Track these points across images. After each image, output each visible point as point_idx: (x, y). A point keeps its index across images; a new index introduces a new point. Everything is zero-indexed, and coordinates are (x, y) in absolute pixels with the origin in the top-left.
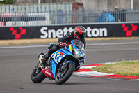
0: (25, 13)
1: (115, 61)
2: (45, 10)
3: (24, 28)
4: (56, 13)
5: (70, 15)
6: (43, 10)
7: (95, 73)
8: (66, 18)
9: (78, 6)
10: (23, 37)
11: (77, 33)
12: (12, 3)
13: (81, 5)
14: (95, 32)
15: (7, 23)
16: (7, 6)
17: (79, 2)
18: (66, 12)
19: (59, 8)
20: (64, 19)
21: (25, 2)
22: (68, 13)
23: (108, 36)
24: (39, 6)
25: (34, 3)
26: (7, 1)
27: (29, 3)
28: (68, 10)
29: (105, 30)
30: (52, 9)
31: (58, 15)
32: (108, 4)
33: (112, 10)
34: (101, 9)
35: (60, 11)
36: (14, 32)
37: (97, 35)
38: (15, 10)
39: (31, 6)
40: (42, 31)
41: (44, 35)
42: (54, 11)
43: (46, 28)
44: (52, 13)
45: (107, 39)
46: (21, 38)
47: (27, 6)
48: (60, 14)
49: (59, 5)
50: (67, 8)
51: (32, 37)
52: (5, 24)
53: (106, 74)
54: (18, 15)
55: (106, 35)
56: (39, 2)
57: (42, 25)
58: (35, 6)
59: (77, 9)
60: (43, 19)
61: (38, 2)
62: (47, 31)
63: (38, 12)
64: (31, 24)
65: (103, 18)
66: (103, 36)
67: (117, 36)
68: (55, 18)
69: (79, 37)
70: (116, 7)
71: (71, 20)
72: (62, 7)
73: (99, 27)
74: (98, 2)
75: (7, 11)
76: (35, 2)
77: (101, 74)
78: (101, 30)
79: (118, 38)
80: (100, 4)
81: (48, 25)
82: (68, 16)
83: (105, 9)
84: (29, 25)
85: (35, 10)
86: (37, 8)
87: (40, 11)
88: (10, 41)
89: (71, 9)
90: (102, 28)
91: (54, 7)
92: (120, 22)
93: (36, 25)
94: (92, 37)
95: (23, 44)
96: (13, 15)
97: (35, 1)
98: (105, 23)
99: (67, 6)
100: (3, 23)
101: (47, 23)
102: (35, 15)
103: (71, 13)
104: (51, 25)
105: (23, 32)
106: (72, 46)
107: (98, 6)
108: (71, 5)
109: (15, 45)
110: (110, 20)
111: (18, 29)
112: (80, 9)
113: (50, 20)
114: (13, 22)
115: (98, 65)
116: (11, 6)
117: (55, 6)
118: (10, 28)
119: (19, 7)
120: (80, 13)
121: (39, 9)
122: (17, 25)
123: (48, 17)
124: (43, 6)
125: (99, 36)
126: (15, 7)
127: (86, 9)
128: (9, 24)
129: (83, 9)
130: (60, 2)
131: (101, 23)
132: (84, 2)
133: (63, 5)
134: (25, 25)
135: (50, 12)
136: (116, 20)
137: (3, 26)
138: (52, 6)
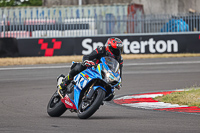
0: (60, 19)
1: (189, 87)
2: (88, 15)
3: (58, 39)
4: (104, 19)
5: (124, 21)
6: (86, 14)
7: (161, 105)
8: (119, 26)
9: (135, 8)
10: (57, 53)
11: (110, 47)
12: (40, 5)
13: (141, 7)
14: (161, 46)
15: (33, 33)
16: (34, 9)
17: (138, 3)
18: (119, 17)
19: (109, 12)
20: (116, 26)
21: (60, 3)
22: (121, 19)
23: (179, 52)
24: (80, 9)
25: (72, 4)
26: (34, 2)
27: (66, 5)
28: (121, 14)
29: (175, 43)
30: (98, 13)
31: (107, 22)
32: (179, 6)
33: (184, 14)
34: (168, 12)
35: (110, 15)
36: (44, 46)
37: (163, 50)
38: (46, 15)
39: (68, 8)
40: (84, 44)
41: (87, 50)
42: (101, 16)
43: (90, 41)
44: (98, 19)
45: (178, 55)
46: (54, 55)
47: (63, 9)
48: (111, 20)
49: (109, 7)
50: (120, 11)
51: (70, 54)
52: (31, 35)
53: (177, 106)
54: (50, 21)
55: (176, 49)
56: (80, 3)
57: (84, 35)
58: (74, 9)
59: (135, 12)
60: (86, 27)
61: (78, 3)
62: (91, 44)
63: (78, 17)
64: (68, 34)
65: (171, 25)
66: (173, 52)
67: (191, 52)
68: (103, 26)
69: (113, 52)
70: (191, 10)
71: (125, 28)
72: (112, 10)
73: (166, 38)
74: (165, 2)
75: (34, 15)
76: (73, 2)
77: (169, 106)
78: (169, 43)
79: (194, 55)
80: (168, 6)
81: (93, 35)
82: (122, 23)
83: (175, 13)
84: (66, 36)
85: (75, 15)
86: (77, 12)
87: (81, 16)
88: (39, 59)
89: (126, 13)
90: (171, 40)
91: (101, 9)
92: (196, 32)
93: (75, 36)
94: (157, 52)
95: (56, 63)
96: (42, 21)
97: (75, 1)
98: (174, 33)
99: (120, 8)
100: (28, 33)
101: (92, 32)
102: (75, 21)
103: (126, 19)
104: (96, 35)
105: (57, 45)
106: (102, 66)
107: (165, 8)
108: (126, 8)
109: (45, 64)
110: (183, 28)
111: (49, 42)
112: (139, 13)
113: (96, 28)
114: (43, 32)
115: (164, 93)
116: (40, 9)
117: (103, 8)
118: (37, 40)
119: (51, 9)
120: (139, 18)
121: (80, 12)
122: (48, 36)
123: (93, 24)
124: (86, 8)
125: (166, 52)
126: (45, 10)
127: (147, 13)
128: (37, 34)
129: (143, 12)
130: (109, 2)
131: (170, 33)
132: (144, 3)
133: (114, 8)
134: (60, 36)
135: (95, 17)
136: (191, 29)
137: (28, 37)
138: (98, 8)
